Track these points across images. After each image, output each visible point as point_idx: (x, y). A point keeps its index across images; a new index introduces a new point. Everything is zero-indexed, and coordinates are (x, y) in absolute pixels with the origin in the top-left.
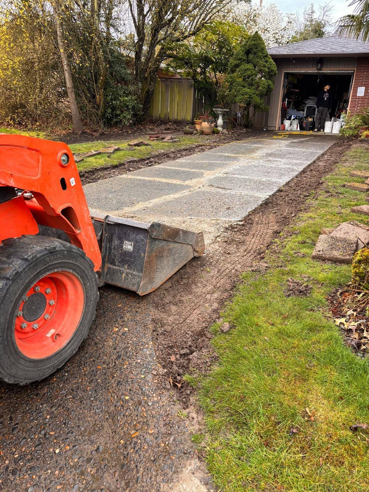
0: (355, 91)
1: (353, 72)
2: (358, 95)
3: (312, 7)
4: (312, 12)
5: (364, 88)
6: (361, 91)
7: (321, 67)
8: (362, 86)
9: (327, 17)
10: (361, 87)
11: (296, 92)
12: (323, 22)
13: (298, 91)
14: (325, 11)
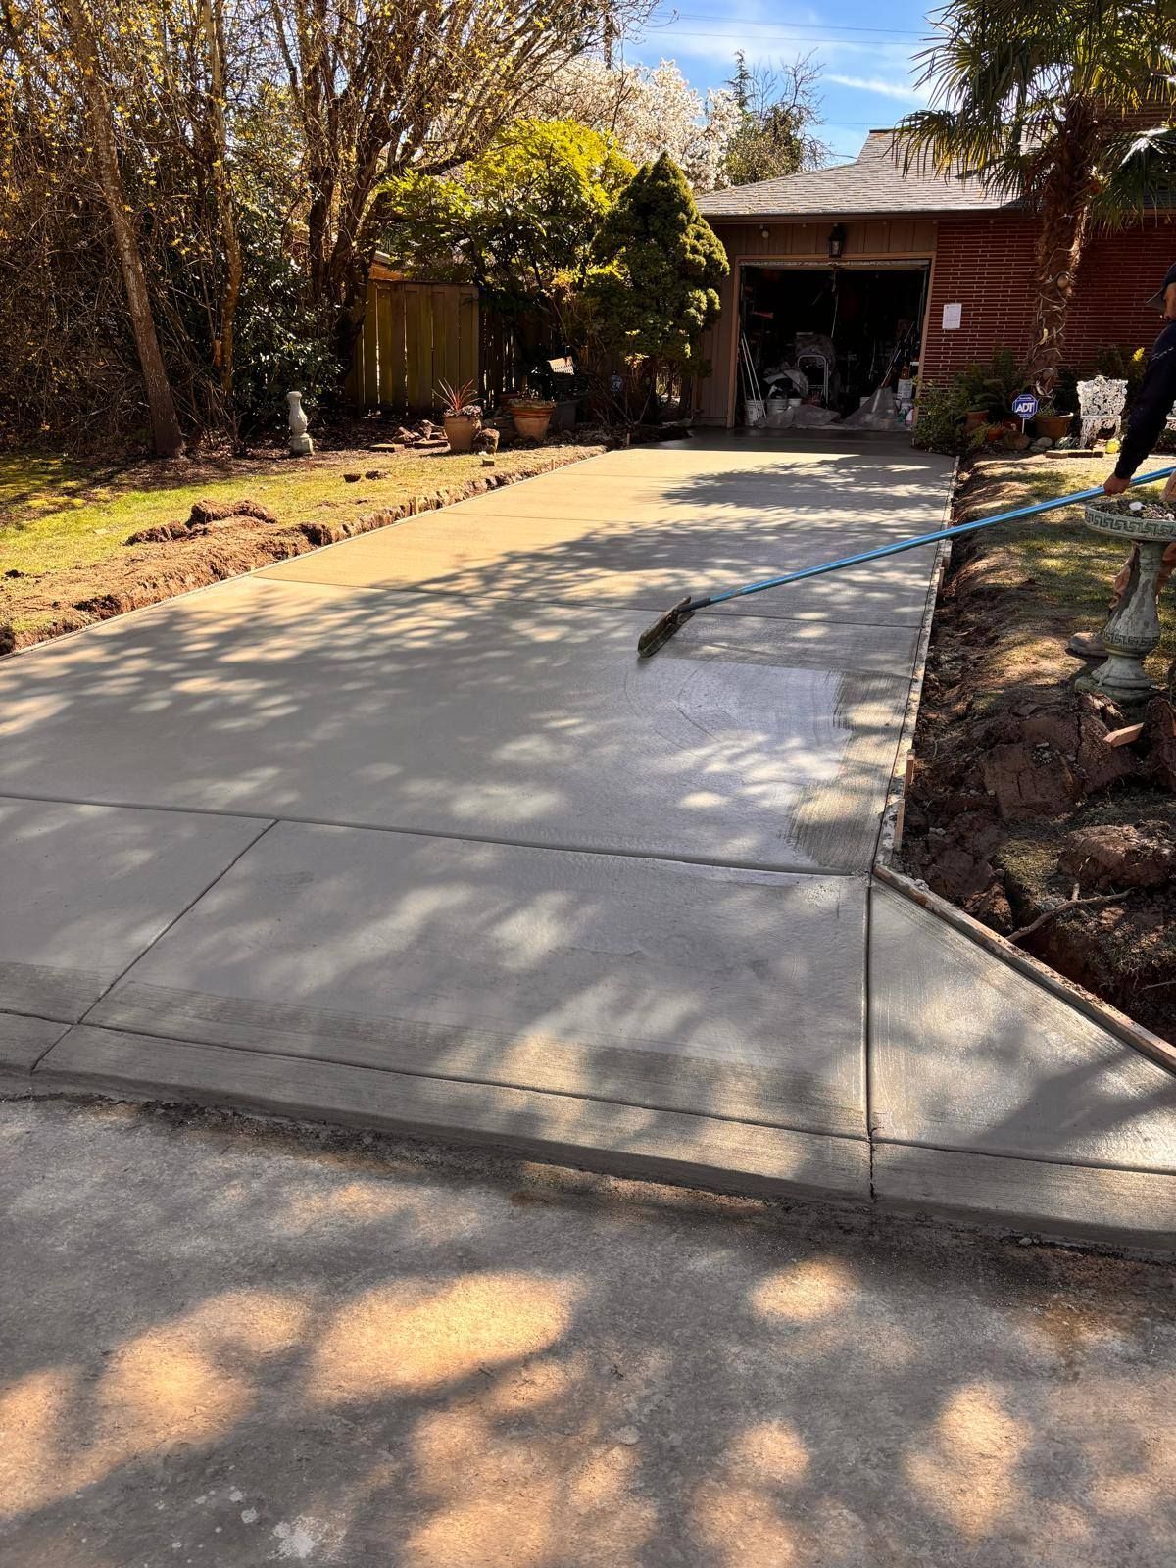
0: (938, 315)
1: (927, 262)
2: (946, 325)
3: (741, 60)
4: (742, 77)
5: (960, 305)
6: (952, 316)
7: (842, 250)
8: (954, 301)
9: (807, 99)
10: (953, 305)
11: (769, 319)
12: (794, 111)
13: (771, 315)
14: (798, 78)
